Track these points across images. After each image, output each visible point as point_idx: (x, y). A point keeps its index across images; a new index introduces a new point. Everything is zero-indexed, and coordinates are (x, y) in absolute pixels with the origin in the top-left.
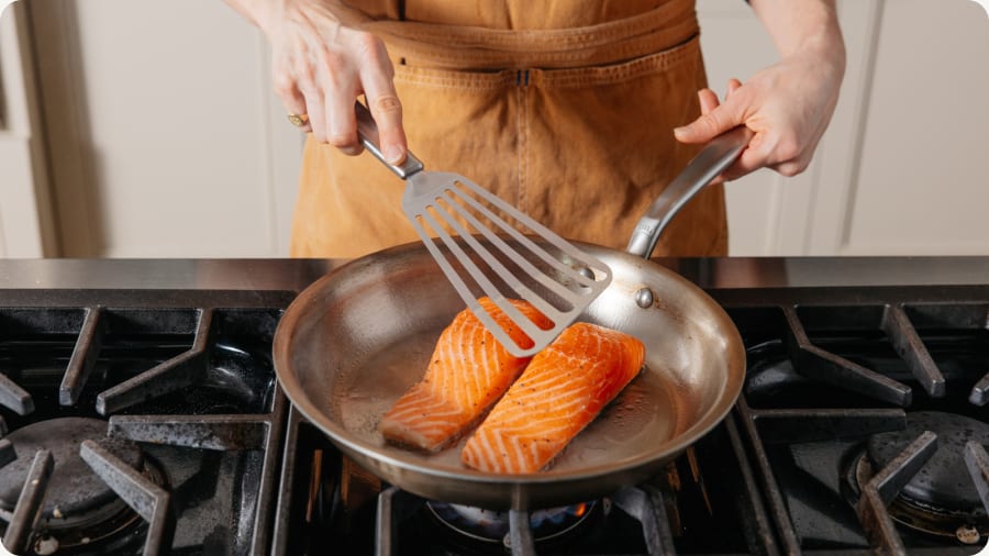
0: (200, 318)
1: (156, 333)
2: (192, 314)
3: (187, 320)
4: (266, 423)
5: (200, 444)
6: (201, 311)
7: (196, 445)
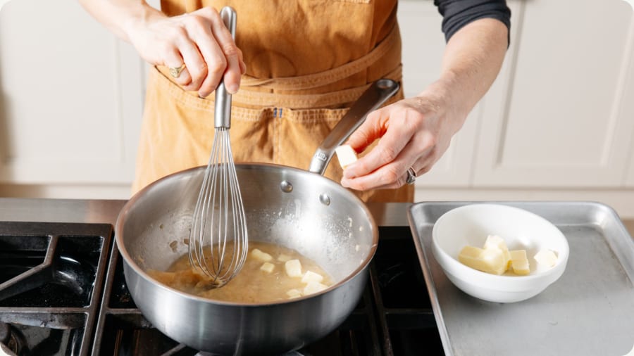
0: (50, 241)
1: (22, 249)
2: (45, 239)
3: (43, 242)
4: (86, 313)
5: (45, 325)
6: (51, 237)
7: (43, 326)
